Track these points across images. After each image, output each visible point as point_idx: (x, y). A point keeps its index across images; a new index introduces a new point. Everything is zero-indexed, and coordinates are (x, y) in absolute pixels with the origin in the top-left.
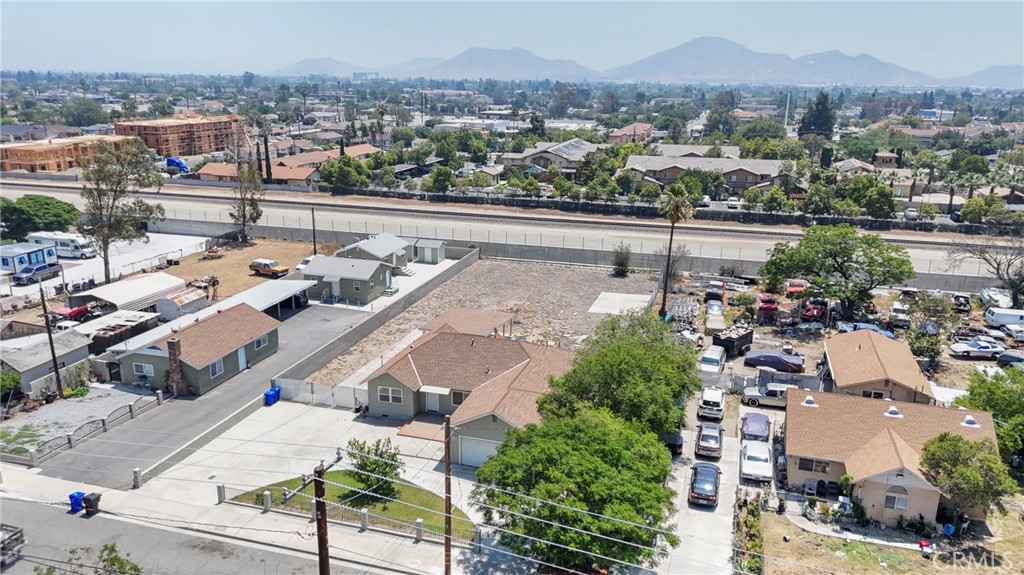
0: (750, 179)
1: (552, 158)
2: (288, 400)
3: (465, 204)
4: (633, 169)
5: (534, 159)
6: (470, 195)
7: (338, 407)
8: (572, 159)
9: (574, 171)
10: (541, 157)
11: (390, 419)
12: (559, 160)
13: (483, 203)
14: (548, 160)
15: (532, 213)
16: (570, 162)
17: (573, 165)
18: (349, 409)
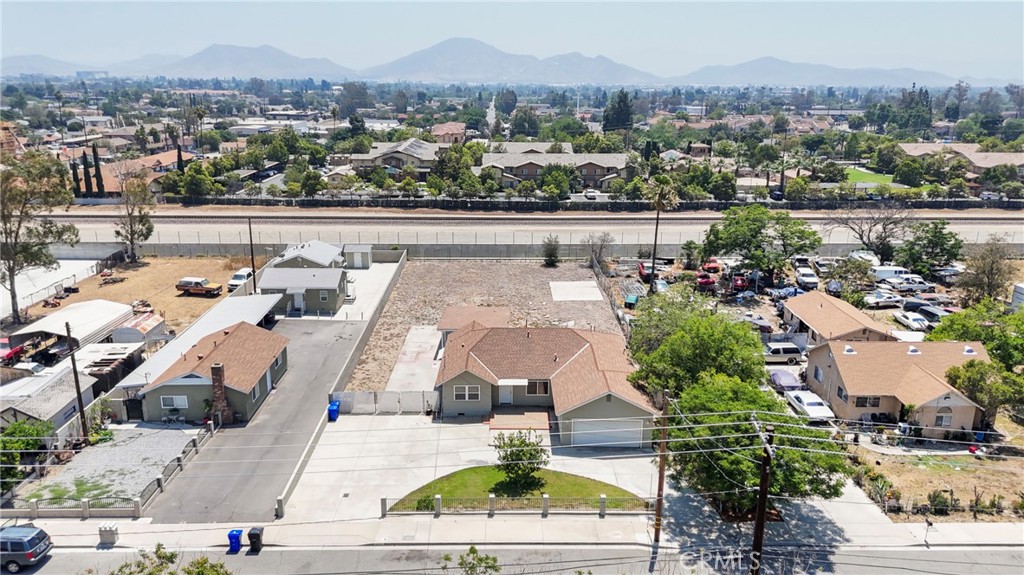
0: (599, 171)
1: (404, 158)
2: (348, 413)
3: (339, 208)
4: (494, 167)
5: (385, 160)
6: (343, 198)
7: (405, 413)
8: (424, 159)
9: (429, 170)
10: (392, 157)
11: (468, 416)
12: (411, 160)
13: (357, 206)
14: (399, 160)
15: (416, 213)
16: (422, 161)
17: (425, 165)
18: (418, 413)
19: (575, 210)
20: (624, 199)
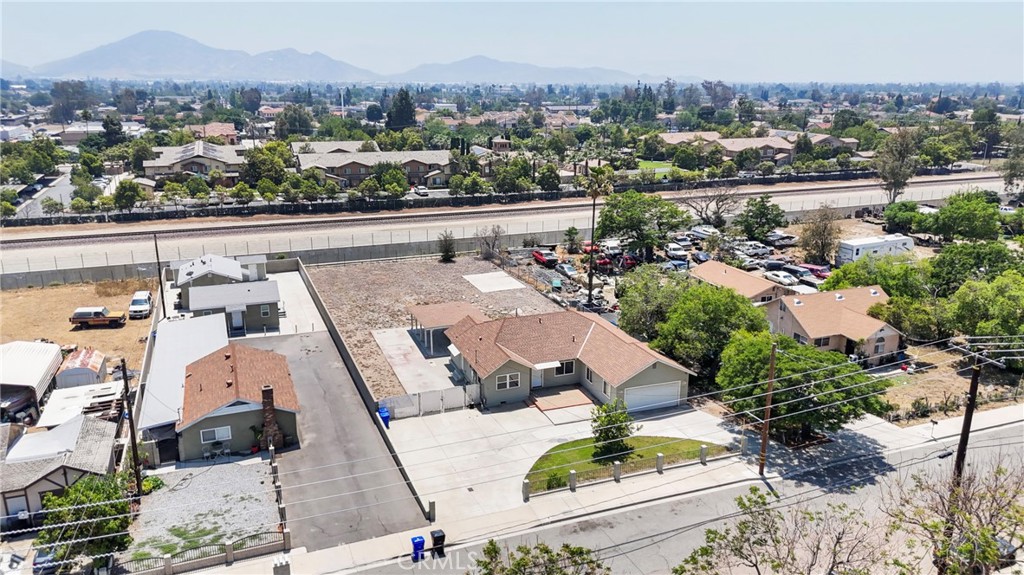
0: (422, 168)
1: (207, 162)
2: (394, 419)
3: (165, 220)
4: (318, 168)
5: (184, 165)
6: (166, 209)
7: (447, 410)
8: (230, 162)
9: (237, 174)
10: (193, 163)
11: (510, 404)
12: (214, 164)
13: (185, 217)
14: (201, 165)
15: (257, 219)
16: (229, 165)
17: (232, 168)
18: (460, 408)
19: (419, 207)
20: (463, 194)
